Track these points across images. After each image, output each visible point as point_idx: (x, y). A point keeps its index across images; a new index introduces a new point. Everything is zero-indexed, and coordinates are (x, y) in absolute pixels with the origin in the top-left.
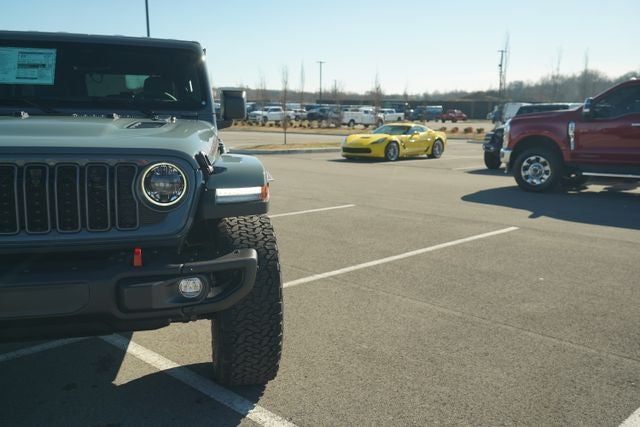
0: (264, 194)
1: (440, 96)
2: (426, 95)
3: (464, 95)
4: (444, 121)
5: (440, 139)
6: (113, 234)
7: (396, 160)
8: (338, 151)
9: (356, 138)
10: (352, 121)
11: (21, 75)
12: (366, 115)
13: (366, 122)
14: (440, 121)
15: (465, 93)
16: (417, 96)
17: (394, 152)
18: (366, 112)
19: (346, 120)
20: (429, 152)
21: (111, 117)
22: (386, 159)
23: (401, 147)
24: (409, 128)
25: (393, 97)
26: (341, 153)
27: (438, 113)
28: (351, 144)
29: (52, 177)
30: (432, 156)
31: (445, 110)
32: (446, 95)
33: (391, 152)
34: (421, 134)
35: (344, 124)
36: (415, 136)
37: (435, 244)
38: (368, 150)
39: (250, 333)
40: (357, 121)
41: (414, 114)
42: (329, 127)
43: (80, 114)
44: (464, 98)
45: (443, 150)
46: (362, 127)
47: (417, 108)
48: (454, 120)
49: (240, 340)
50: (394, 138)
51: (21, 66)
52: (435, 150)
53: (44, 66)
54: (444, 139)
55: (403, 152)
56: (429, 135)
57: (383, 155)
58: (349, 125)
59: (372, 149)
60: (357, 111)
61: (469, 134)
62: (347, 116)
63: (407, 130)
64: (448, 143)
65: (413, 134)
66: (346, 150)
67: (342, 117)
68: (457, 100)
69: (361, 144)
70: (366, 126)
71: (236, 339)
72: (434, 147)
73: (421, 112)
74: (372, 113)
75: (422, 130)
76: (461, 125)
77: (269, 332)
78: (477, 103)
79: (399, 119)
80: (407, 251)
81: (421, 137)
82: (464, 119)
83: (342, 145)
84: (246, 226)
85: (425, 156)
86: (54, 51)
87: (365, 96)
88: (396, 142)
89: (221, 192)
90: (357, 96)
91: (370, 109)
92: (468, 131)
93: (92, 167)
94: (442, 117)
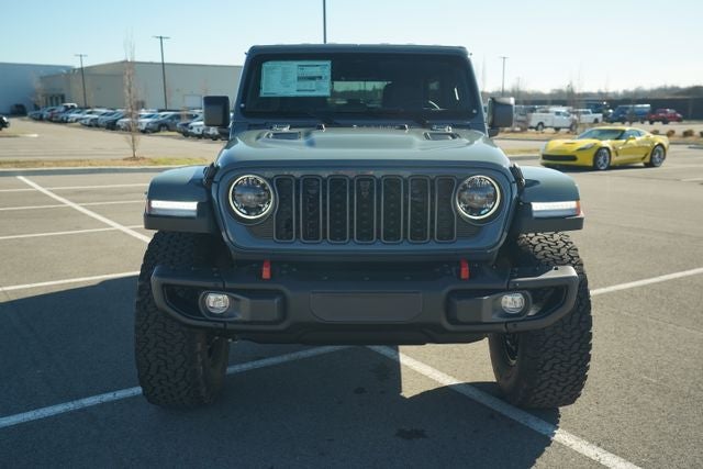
0: (577, 210)
1: (645, 92)
2: (626, 92)
3: (676, 91)
4: (651, 123)
5: (661, 145)
6: (432, 246)
7: (605, 170)
8: (536, 158)
9: (559, 144)
10: (541, 123)
11: (302, 88)
12: (557, 117)
13: (556, 125)
14: (647, 123)
15: (677, 88)
16: (615, 94)
17: (605, 161)
18: (558, 113)
19: (534, 123)
20: (647, 160)
21: (404, 128)
22: (595, 168)
23: (613, 154)
24: (623, 131)
25: (585, 95)
26: (541, 160)
27: (645, 113)
28: (553, 151)
29: (379, 188)
30: (650, 165)
31: (653, 110)
32: (653, 92)
33: (601, 160)
34: (638, 139)
35: (531, 128)
36: (630, 141)
37: (693, 268)
38: (573, 158)
39: (558, 361)
40: (546, 124)
41: (614, 115)
42: (513, 131)
43: (360, 126)
44: (677, 94)
45: (664, 158)
46: (553, 130)
47: (619, 108)
48: (665, 121)
49: (547, 367)
50: (606, 143)
51: (300, 79)
52: (653, 158)
53: (320, 78)
54: (666, 145)
55: (615, 159)
56: (648, 139)
57: (590, 164)
58: (536, 128)
59: (578, 156)
60: (547, 112)
61: (689, 139)
62: (535, 118)
63: (621, 135)
64: (671, 149)
65: (628, 139)
66: (545, 157)
67: (529, 120)
68: (667, 97)
69: (565, 151)
70: (557, 129)
71: (544, 365)
72: (653, 153)
73: (623, 113)
74: (564, 114)
75: (639, 134)
76: (679, 128)
77: (578, 361)
78: (695, 99)
79: (596, 121)
80: (661, 274)
81: (638, 142)
82: (679, 120)
83: (541, 152)
84: (549, 245)
85: (642, 164)
86: (328, 63)
87: (551, 95)
88: (607, 149)
89: (537, 206)
90: (542, 95)
91: (563, 109)
92: (687, 134)
93: (414, 179)
94: (650, 117)
